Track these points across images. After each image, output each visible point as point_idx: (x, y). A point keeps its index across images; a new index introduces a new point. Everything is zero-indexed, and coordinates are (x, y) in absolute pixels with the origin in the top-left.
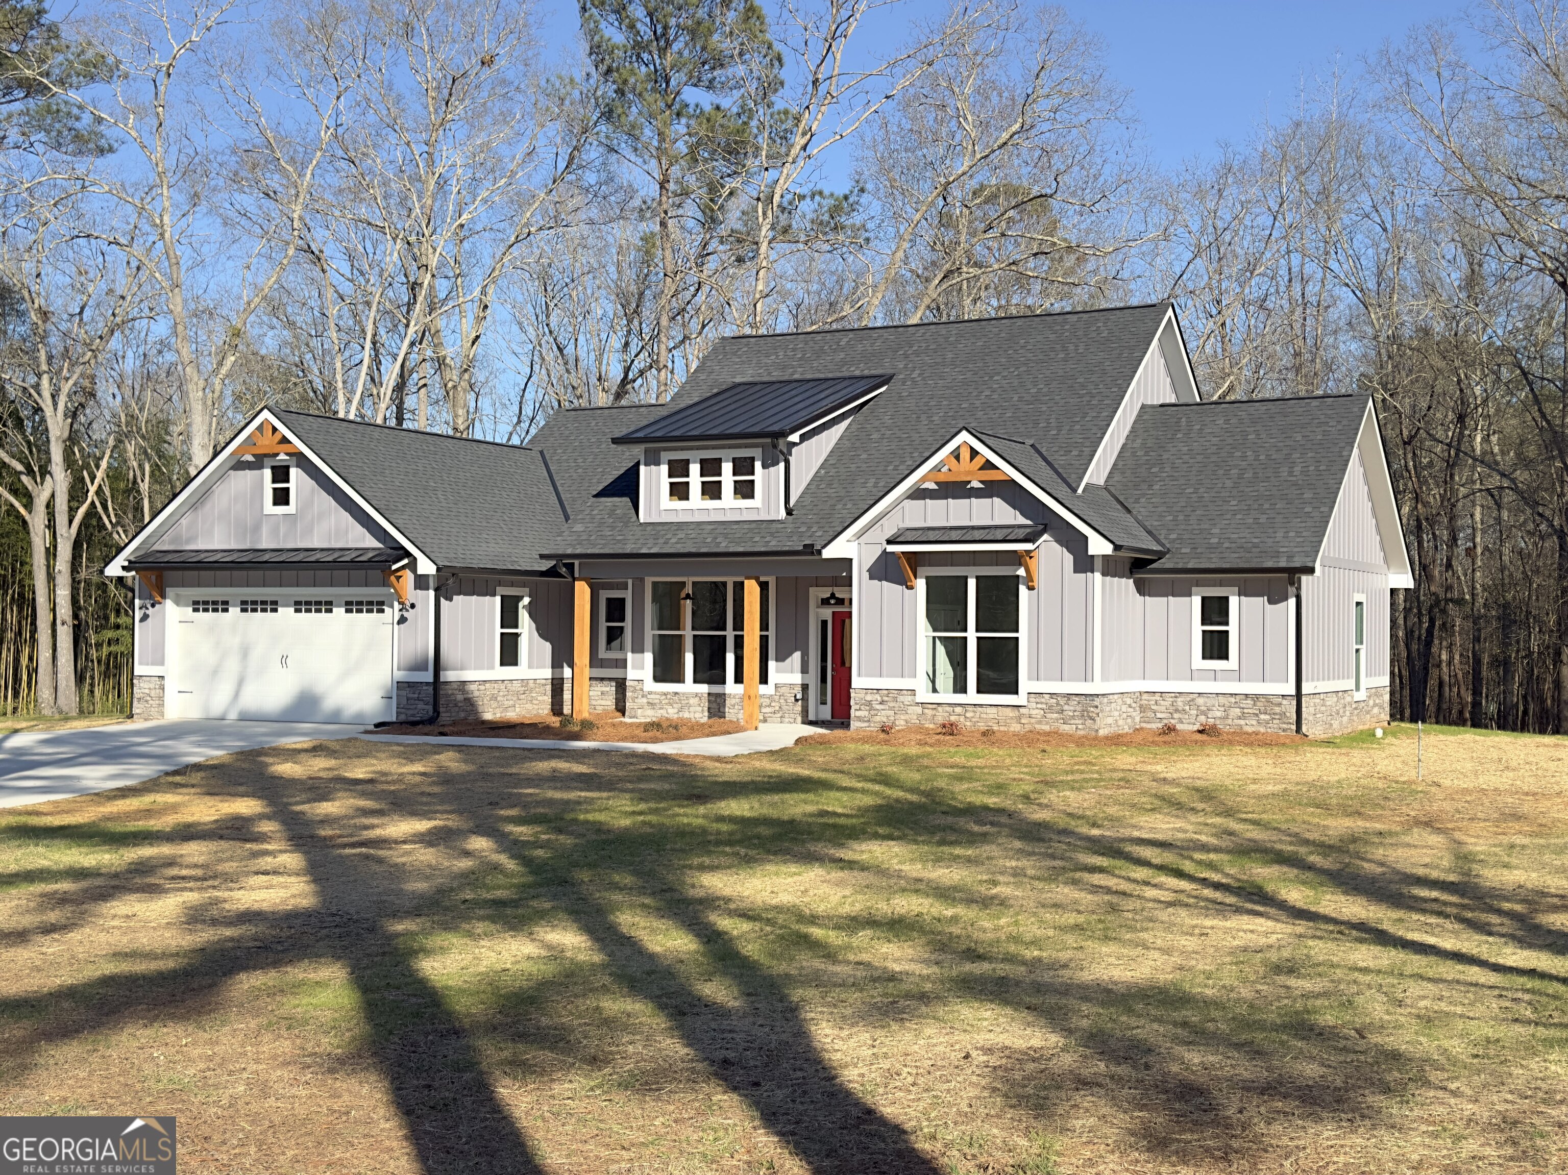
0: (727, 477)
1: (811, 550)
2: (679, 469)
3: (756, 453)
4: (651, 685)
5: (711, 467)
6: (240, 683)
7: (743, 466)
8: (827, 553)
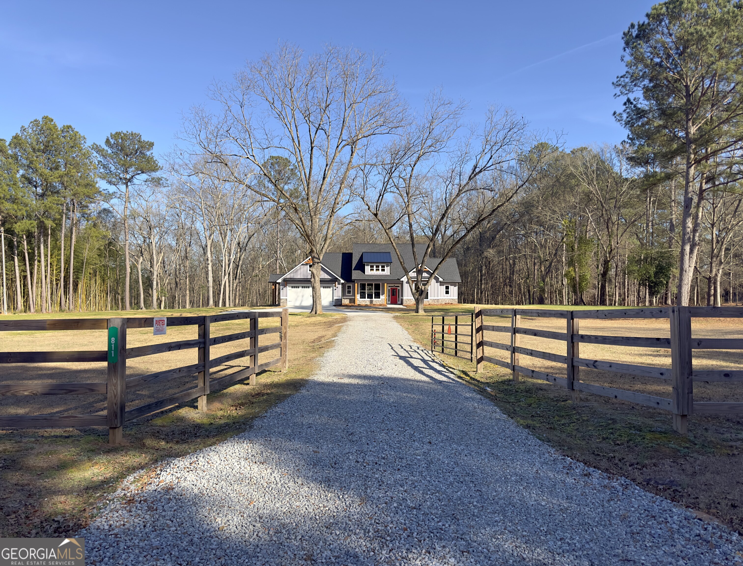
0: (380, 268)
1: (399, 279)
2: (372, 266)
3: (385, 265)
4: (359, 299)
5: (377, 267)
6: (302, 301)
7: (383, 267)
8: (401, 280)
